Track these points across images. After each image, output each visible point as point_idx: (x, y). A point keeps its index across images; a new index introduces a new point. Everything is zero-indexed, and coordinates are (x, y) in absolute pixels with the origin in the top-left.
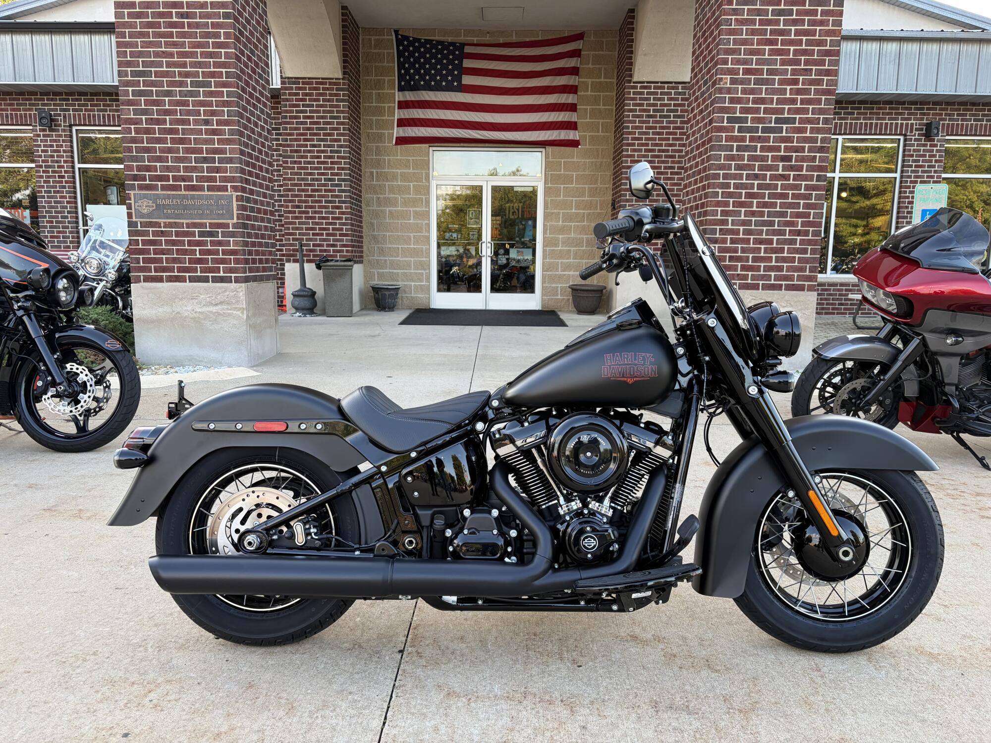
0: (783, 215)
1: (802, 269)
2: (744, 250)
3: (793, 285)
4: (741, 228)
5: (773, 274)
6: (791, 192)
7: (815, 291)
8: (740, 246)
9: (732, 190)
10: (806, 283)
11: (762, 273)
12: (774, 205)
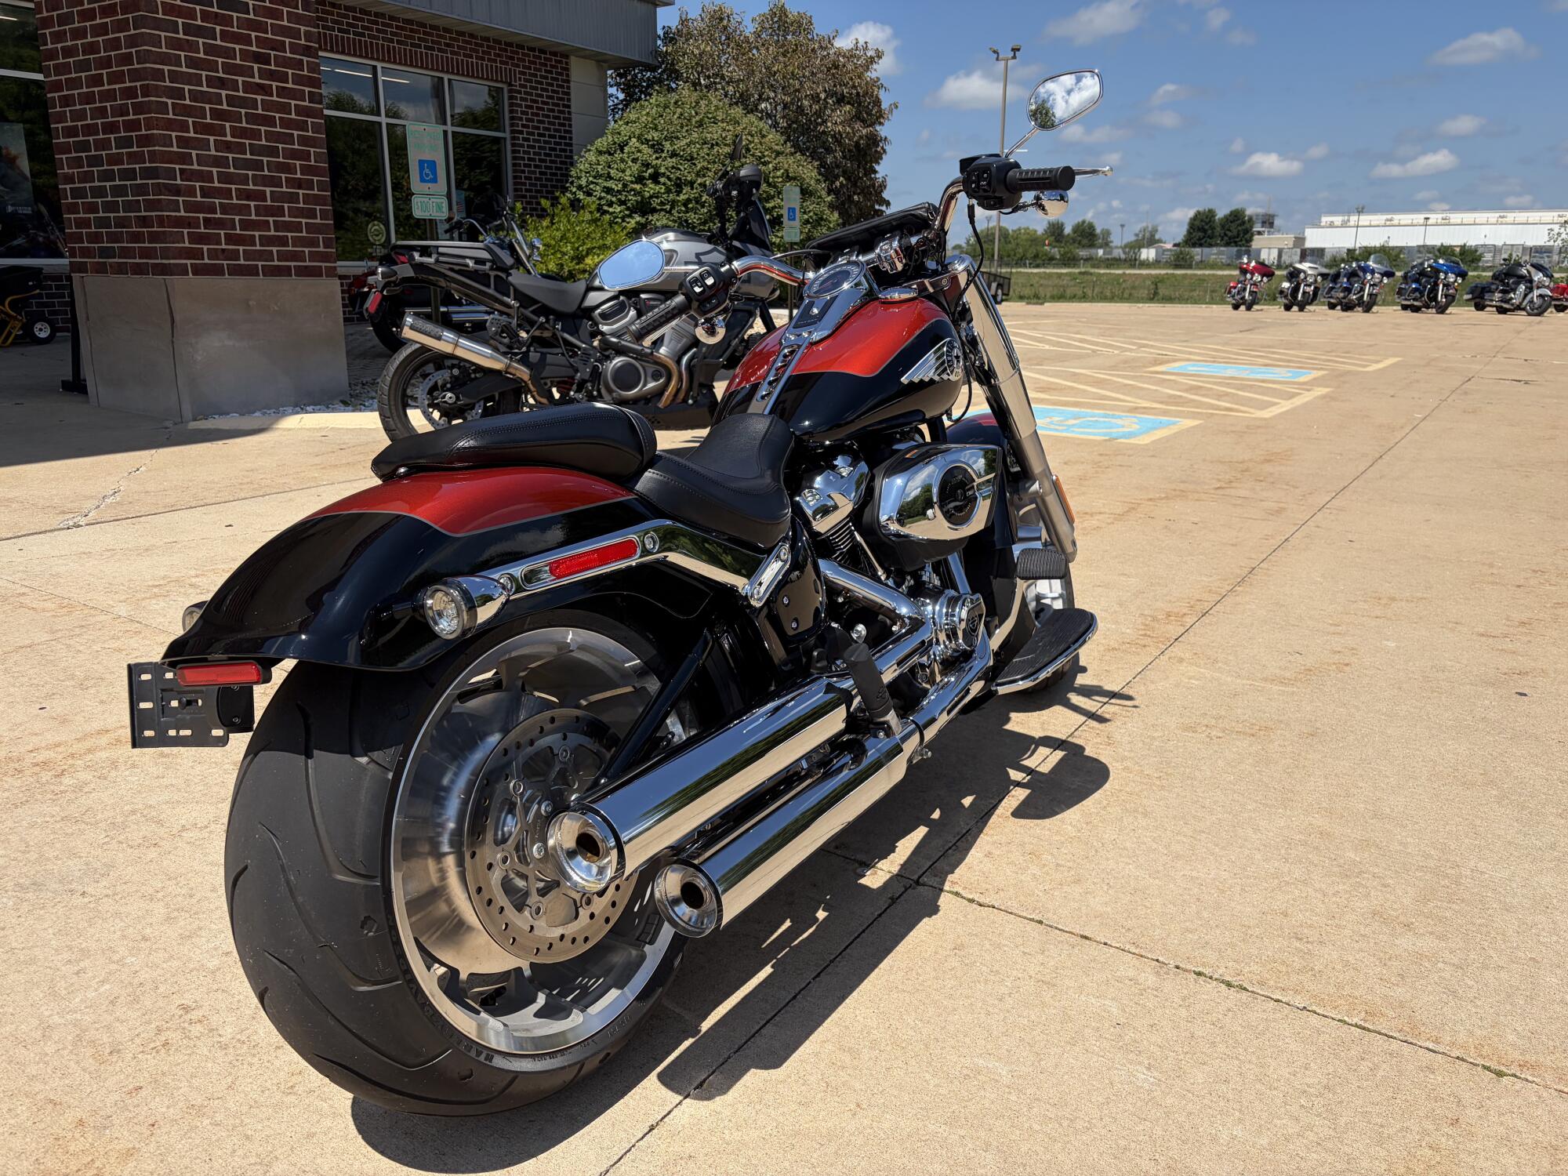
0: (273, 152)
1: (313, 243)
2: (225, 209)
3: (306, 267)
4: (214, 170)
5: (274, 249)
6: (277, 115)
7: (335, 276)
8: (217, 201)
9: (187, 102)
10: (323, 265)
11: (258, 248)
12: (255, 135)
